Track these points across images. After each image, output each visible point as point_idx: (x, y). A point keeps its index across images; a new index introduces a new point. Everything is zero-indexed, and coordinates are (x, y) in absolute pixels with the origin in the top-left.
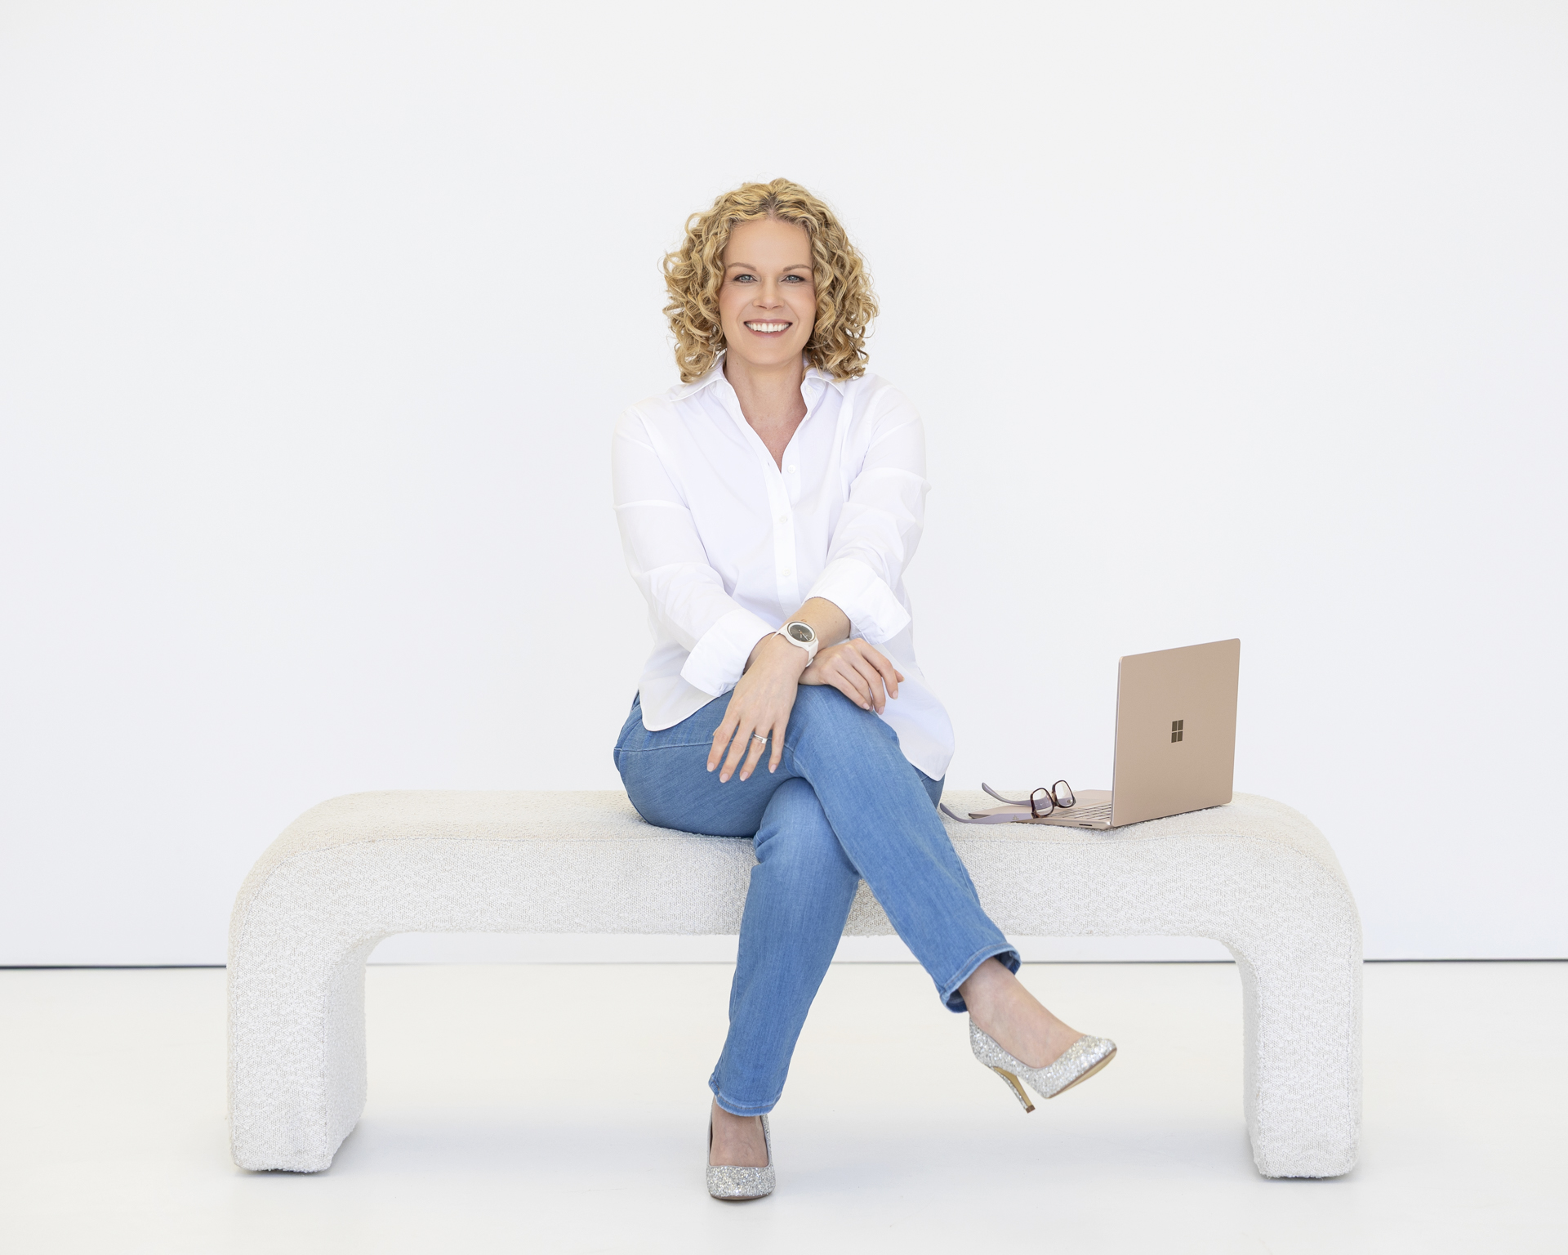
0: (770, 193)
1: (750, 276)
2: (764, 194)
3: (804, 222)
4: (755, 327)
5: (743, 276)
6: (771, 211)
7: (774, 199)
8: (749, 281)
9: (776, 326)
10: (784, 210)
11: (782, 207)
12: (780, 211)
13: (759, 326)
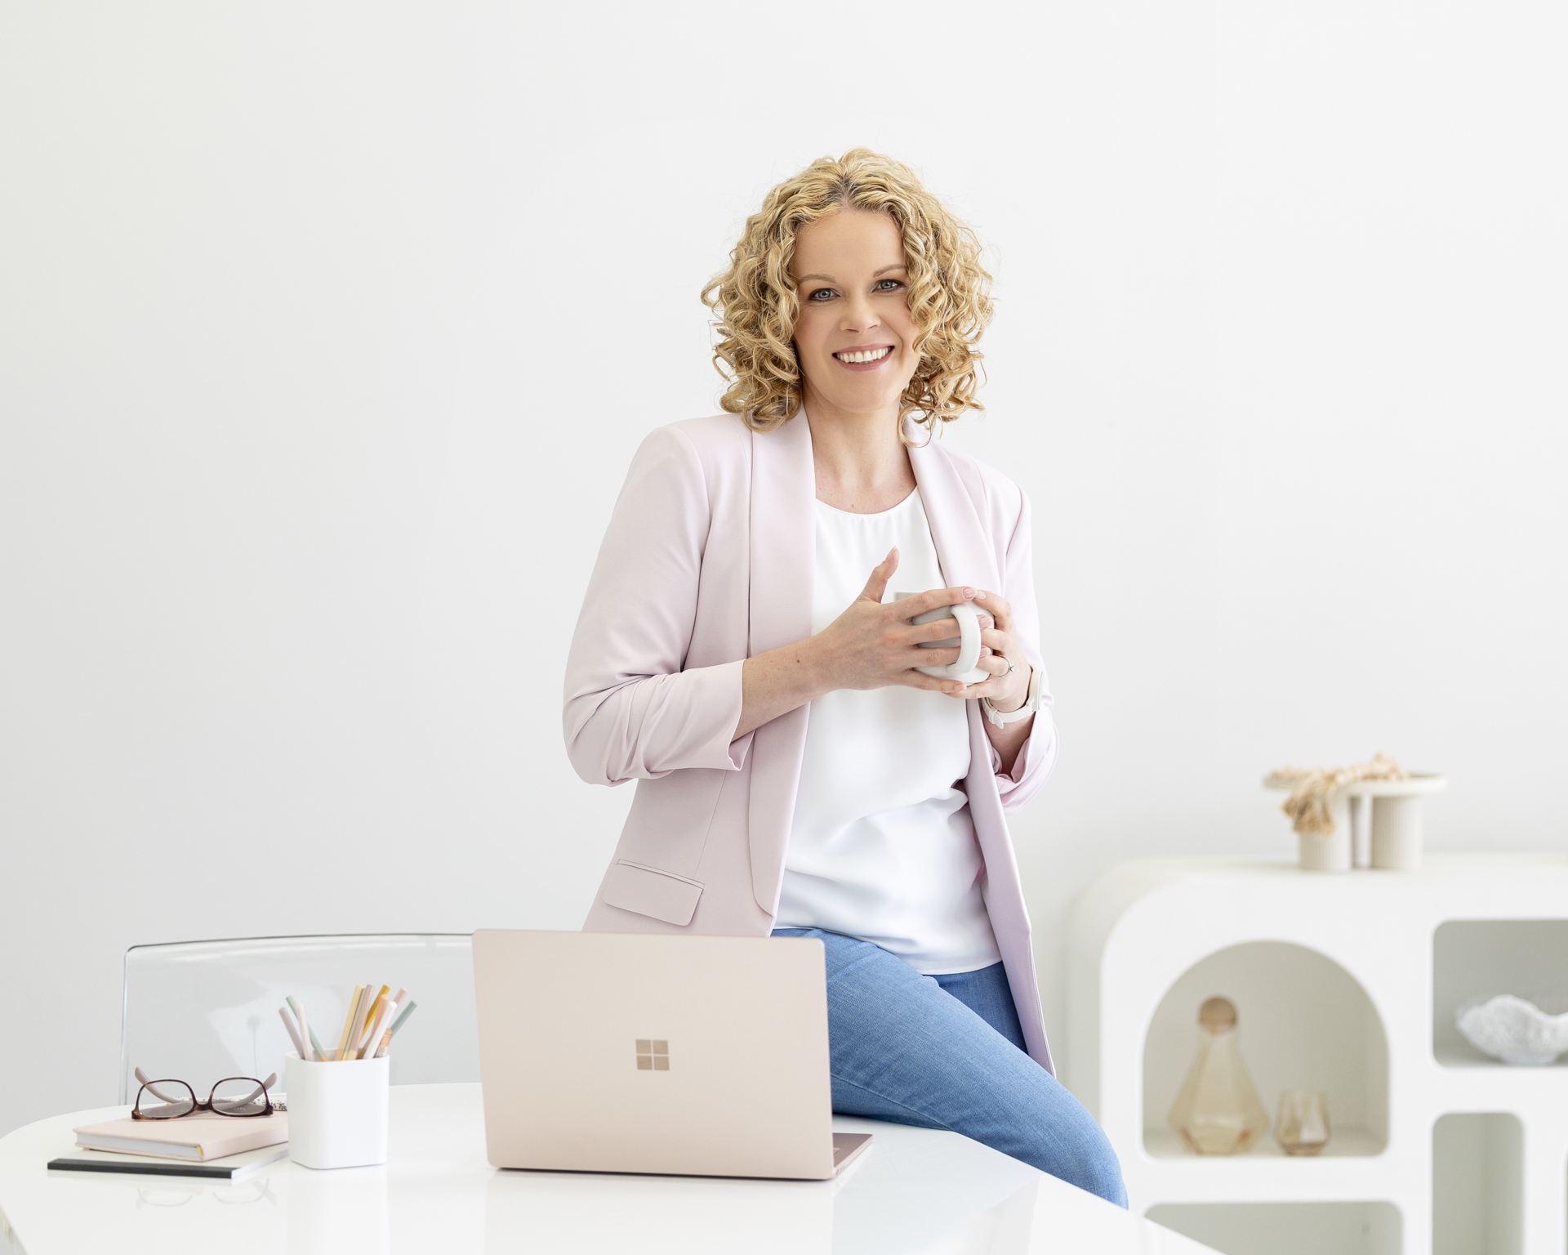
0: (839, 176)
1: (828, 290)
2: (832, 177)
3: (890, 208)
4: (846, 358)
5: (819, 291)
6: (845, 200)
7: (847, 182)
8: (829, 299)
9: (875, 353)
10: (863, 195)
11: (858, 192)
12: (857, 198)
13: (851, 356)
